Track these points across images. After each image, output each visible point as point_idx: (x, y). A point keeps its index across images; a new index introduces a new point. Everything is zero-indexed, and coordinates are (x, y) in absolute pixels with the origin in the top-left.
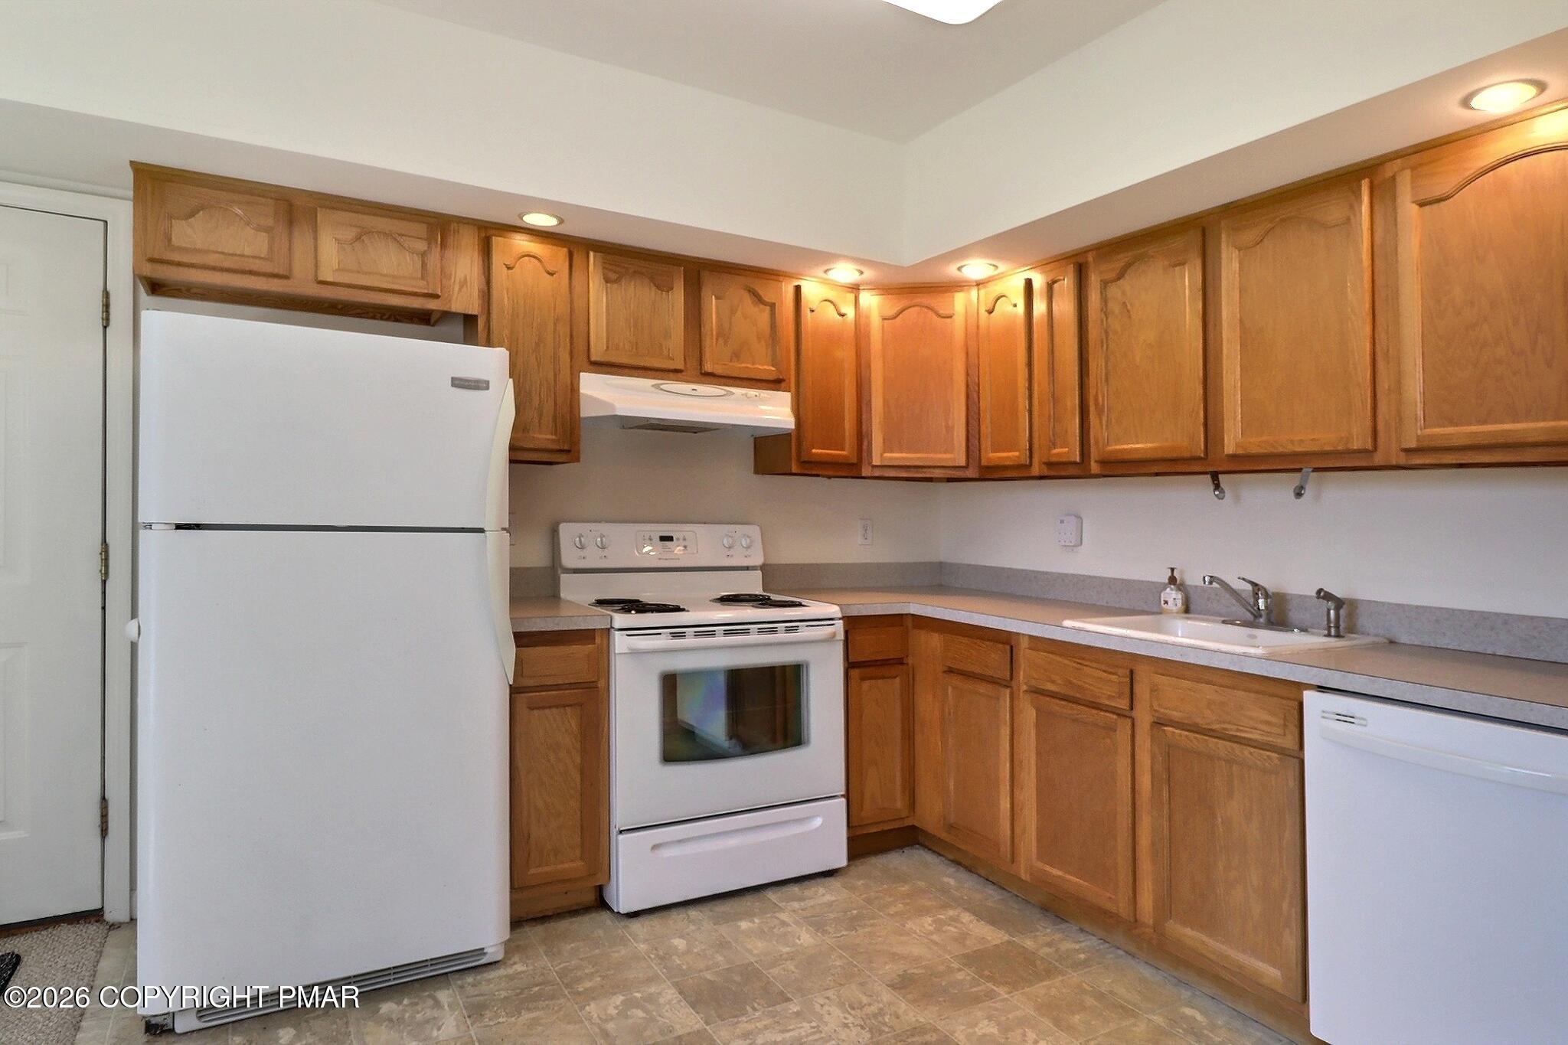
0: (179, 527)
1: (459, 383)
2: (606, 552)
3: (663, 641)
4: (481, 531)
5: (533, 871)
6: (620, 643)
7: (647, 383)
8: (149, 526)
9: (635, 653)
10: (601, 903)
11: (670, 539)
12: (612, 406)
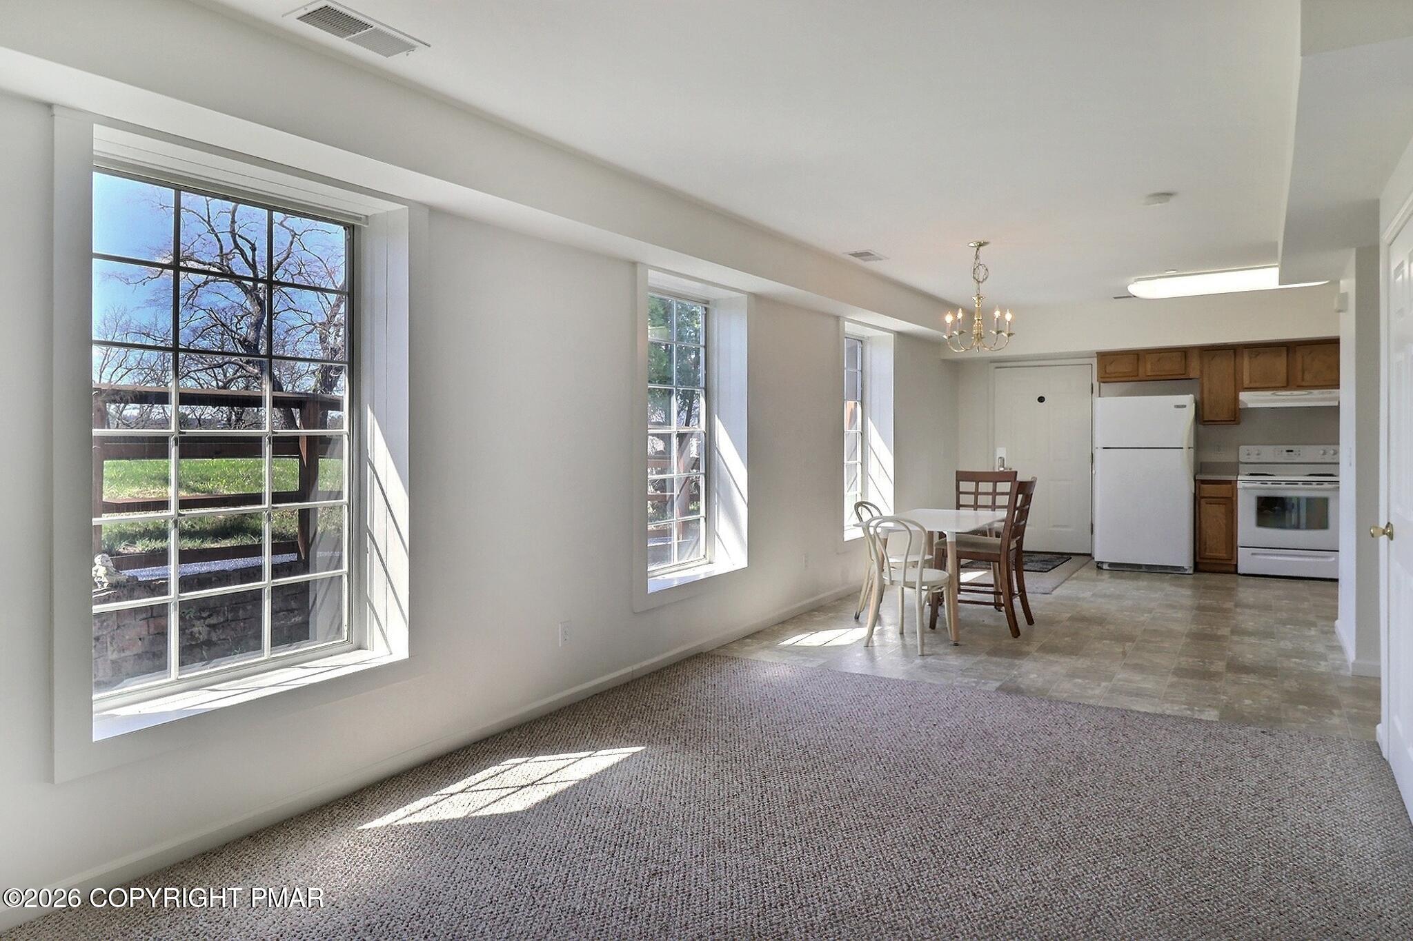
0: (1104, 448)
1: (1178, 407)
2: (1259, 456)
3: (1258, 485)
4: (1182, 448)
5: (1207, 554)
6: (1240, 485)
7: (1269, 393)
8: (1097, 448)
9: (1245, 488)
10: (1236, 572)
11: (1292, 451)
12: (1246, 404)
